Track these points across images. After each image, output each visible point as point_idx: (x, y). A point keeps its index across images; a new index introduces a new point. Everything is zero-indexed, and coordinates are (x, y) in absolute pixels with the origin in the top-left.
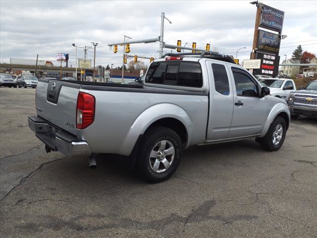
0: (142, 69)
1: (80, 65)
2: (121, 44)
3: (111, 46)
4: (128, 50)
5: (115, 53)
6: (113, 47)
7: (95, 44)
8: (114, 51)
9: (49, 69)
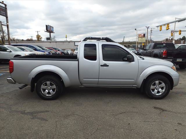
0: (174, 40)
1: (139, 40)
2: (164, 25)
3: (158, 27)
4: (168, 28)
5: (160, 31)
6: (159, 28)
7: (148, 27)
8: (160, 29)
9: (133, 43)
